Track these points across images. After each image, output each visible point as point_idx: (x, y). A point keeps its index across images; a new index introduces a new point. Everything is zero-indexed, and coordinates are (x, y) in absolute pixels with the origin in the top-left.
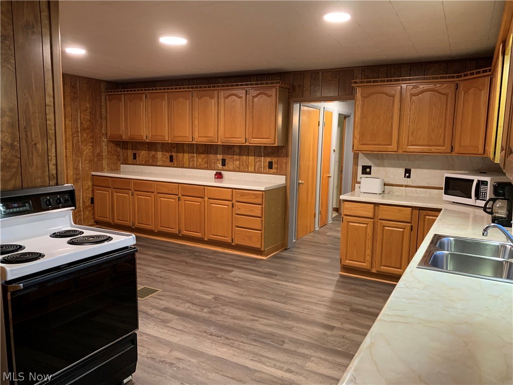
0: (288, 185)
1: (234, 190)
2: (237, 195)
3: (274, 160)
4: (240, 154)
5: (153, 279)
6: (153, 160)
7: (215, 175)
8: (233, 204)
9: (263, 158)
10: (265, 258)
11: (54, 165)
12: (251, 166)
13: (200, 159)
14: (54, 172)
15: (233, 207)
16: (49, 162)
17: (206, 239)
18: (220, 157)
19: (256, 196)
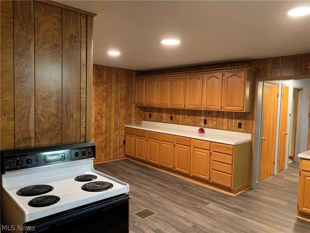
0: (253, 141)
1: (212, 143)
2: (214, 147)
3: (243, 122)
4: (217, 117)
5: (153, 203)
6: (161, 119)
7: (199, 130)
8: (210, 153)
9: (234, 120)
10: (234, 195)
11: (84, 128)
12: (225, 125)
13: (189, 119)
14: (84, 132)
15: (210, 155)
16: (81, 126)
17: (191, 175)
18: (203, 118)
19: (228, 149)
